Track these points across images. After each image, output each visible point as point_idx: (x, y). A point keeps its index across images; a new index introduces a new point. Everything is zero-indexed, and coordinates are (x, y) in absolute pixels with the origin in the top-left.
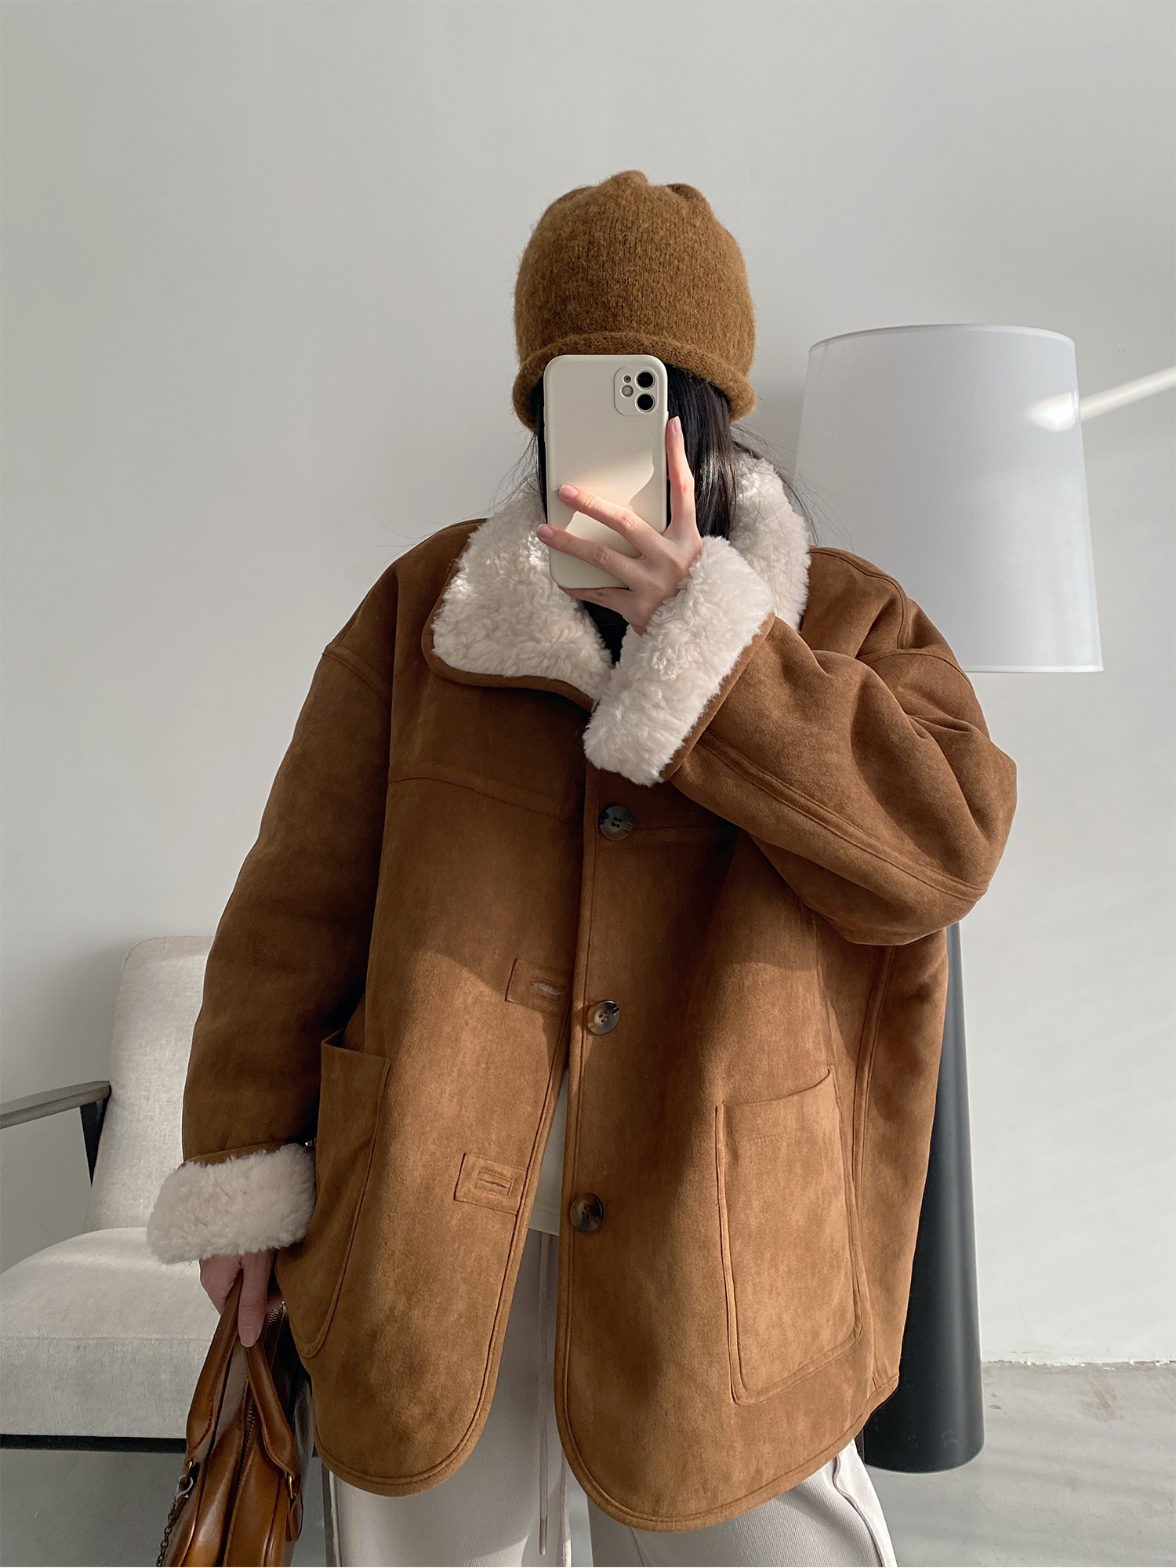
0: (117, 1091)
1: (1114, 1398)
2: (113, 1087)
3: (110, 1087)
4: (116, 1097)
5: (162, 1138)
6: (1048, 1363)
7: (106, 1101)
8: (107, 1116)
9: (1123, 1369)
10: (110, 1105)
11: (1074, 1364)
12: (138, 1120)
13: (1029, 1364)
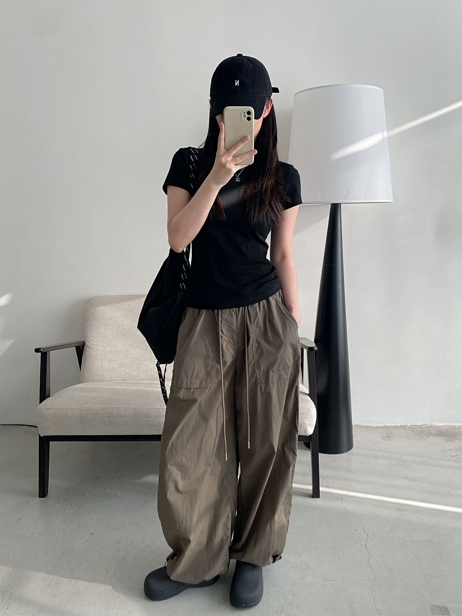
0: (87, 343)
1: (392, 435)
2: (86, 342)
3: (84, 342)
4: (87, 345)
5: (102, 356)
6: (372, 425)
7: (83, 346)
8: (84, 351)
9: (395, 427)
10: (85, 347)
11: (381, 426)
12: (94, 351)
13: (366, 426)
